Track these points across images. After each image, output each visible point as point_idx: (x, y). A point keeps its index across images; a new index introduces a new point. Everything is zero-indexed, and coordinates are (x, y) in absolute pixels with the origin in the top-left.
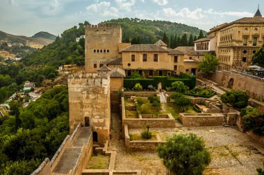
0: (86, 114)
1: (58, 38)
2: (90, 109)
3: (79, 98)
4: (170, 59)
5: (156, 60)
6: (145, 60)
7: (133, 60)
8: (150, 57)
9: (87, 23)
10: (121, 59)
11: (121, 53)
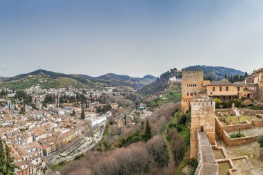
0: (202, 124)
1: (158, 78)
2: (204, 121)
3: (197, 114)
4: (236, 89)
5: (227, 90)
6: (221, 90)
7: (214, 90)
8: (224, 88)
9: (175, 69)
10: (206, 90)
11: (205, 87)
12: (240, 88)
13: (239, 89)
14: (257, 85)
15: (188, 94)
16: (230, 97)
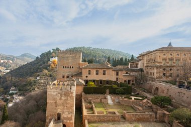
0: (59, 111)
1: (38, 58)
2: (62, 107)
3: (54, 99)
4: (114, 73)
5: (104, 74)
6: (97, 74)
7: (89, 74)
8: (101, 72)
10: (81, 73)
11: (81, 69)
12: (120, 73)
13: (117, 74)
14: (142, 70)
15: (64, 77)
16: (107, 82)
